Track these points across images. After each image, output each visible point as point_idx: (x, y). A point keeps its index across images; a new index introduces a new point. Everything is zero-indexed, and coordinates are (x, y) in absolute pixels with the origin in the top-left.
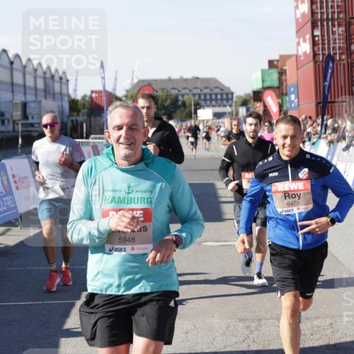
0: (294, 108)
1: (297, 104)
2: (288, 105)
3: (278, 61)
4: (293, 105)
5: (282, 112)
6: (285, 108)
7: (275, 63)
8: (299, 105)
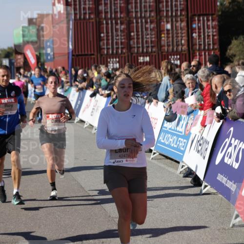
0: (50, 60)
1: (52, 56)
2: (45, 57)
3: (36, 19)
4: (49, 58)
5: (40, 64)
6: (42, 60)
7: (34, 20)
8: (54, 58)
